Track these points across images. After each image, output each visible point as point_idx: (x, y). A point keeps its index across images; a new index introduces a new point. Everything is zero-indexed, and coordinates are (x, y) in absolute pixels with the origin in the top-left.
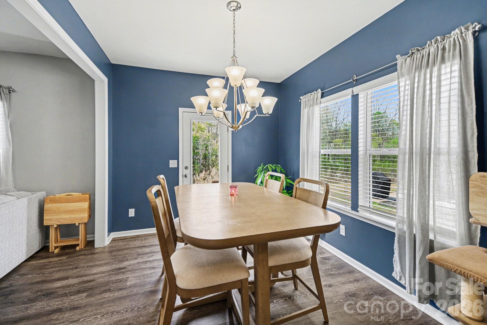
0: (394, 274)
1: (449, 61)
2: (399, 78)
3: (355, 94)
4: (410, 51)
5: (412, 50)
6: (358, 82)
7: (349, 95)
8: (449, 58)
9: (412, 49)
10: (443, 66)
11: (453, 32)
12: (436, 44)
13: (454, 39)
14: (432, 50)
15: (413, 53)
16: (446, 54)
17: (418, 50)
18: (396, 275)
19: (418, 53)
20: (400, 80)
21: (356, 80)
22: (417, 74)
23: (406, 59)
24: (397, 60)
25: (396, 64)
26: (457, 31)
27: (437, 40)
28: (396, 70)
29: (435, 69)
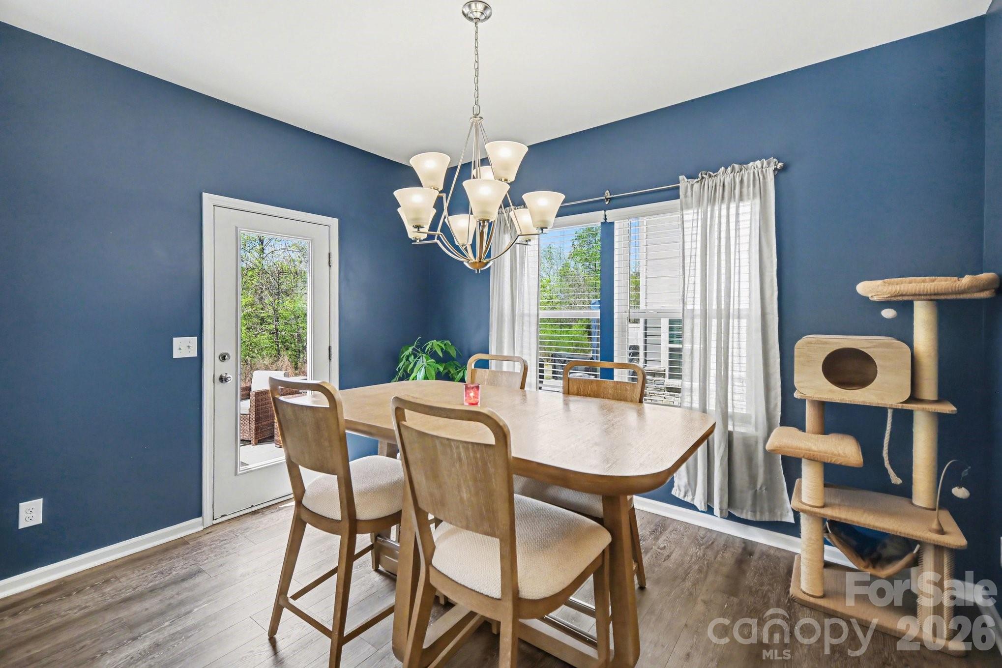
0: (675, 492)
1: (749, 199)
2: (682, 209)
3: (608, 221)
4: (700, 175)
5: (701, 174)
6: (614, 203)
7: (598, 222)
8: (748, 195)
9: (703, 172)
10: (741, 204)
11: (751, 164)
12: (732, 174)
13: (754, 173)
14: (728, 180)
15: (703, 178)
16: (745, 190)
17: (710, 176)
18: (678, 491)
19: (709, 180)
20: (685, 212)
21: (610, 198)
22: (709, 209)
23: (692, 185)
24: (679, 183)
25: (678, 188)
26: (758, 163)
27: (733, 168)
28: (678, 197)
29: (733, 206)
